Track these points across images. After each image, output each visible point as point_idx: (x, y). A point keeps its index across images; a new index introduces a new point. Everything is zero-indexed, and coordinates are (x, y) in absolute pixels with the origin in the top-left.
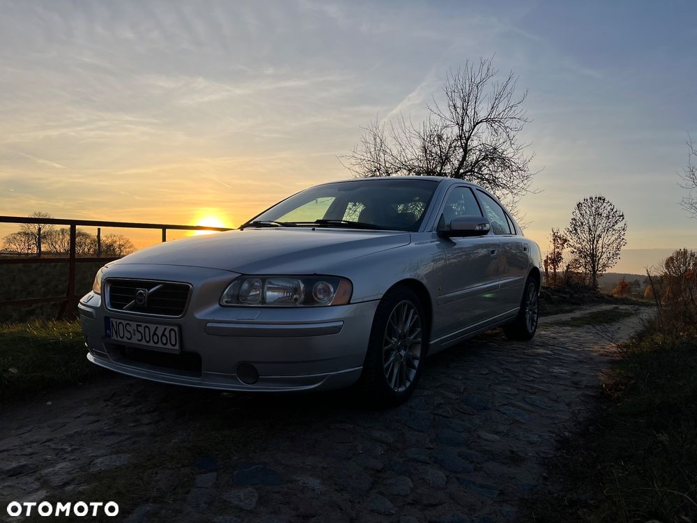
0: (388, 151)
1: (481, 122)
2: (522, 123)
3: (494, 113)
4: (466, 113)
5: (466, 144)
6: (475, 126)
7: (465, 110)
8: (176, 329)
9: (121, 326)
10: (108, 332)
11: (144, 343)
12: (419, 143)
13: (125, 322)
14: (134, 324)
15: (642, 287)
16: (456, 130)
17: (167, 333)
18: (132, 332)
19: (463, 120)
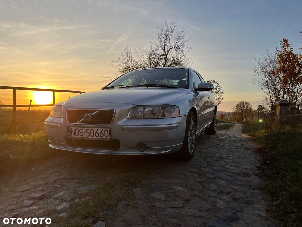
0: (133, 60)
1: (172, 48)
2: (188, 49)
3: (177, 45)
4: (166, 44)
5: (166, 58)
6: (169, 50)
7: (165, 42)
8: (108, 129)
9: (77, 130)
10: (69, 133)
11: (90, 137)
12: (146, 56)
13: (79, 128)
14: (84, 129)
15: (227, 116)
16: (162, 52)
17: (103, 132)
18: (83, 133)
19: (165, 47)
